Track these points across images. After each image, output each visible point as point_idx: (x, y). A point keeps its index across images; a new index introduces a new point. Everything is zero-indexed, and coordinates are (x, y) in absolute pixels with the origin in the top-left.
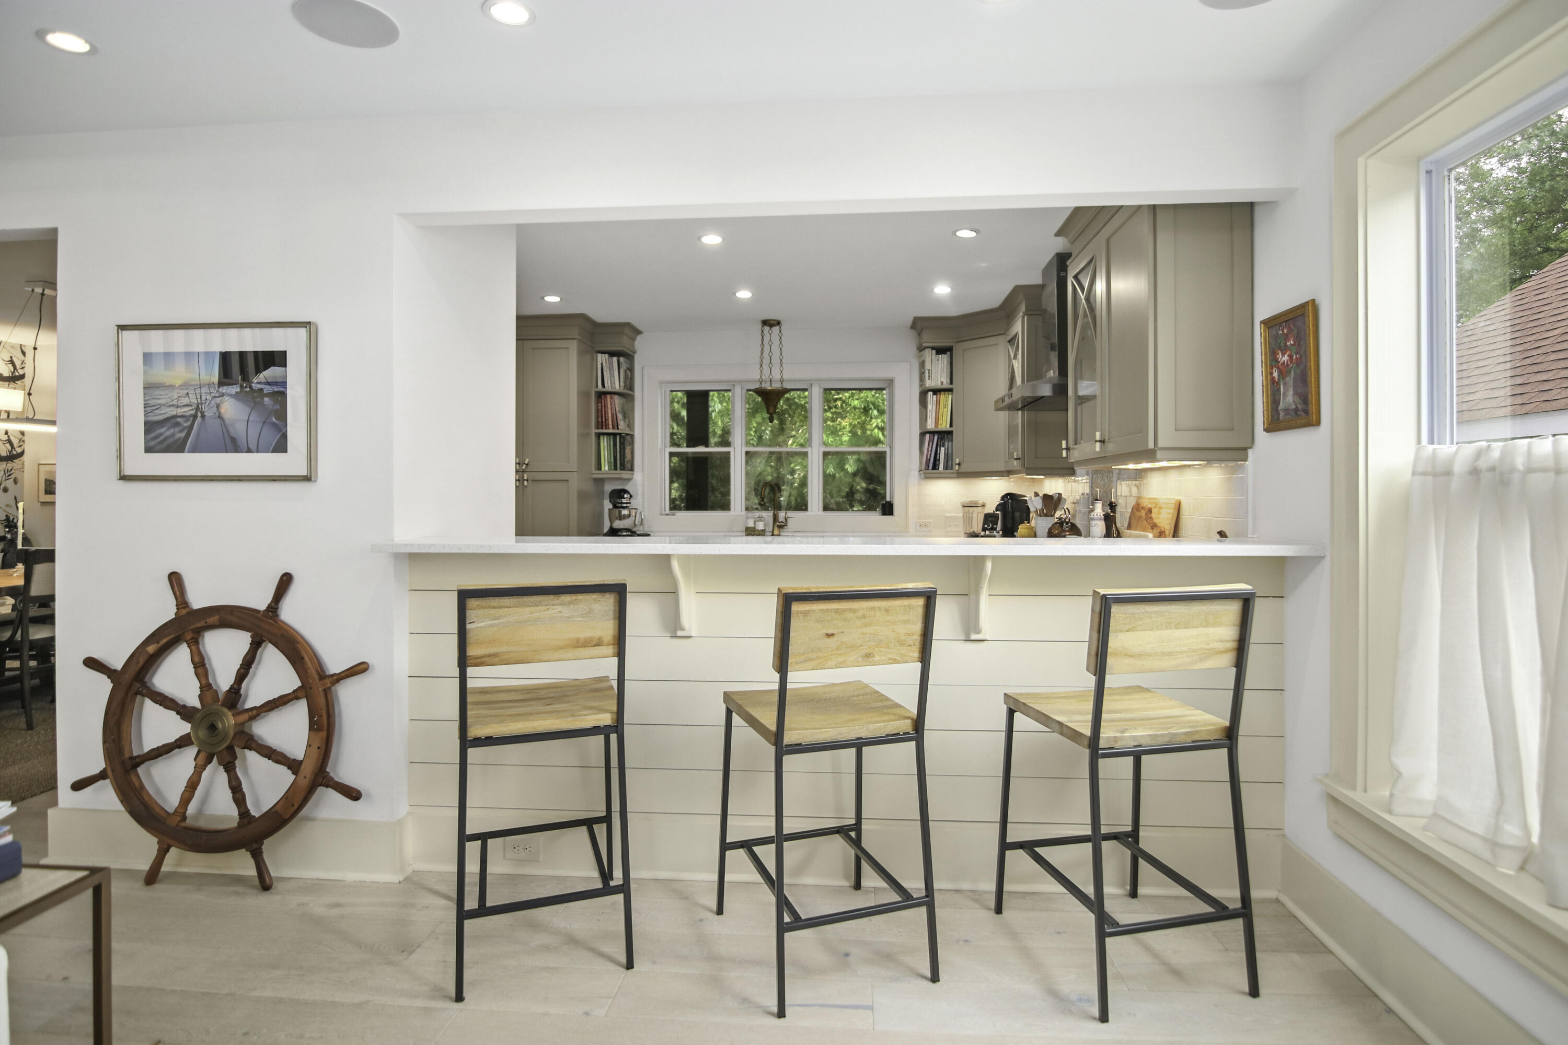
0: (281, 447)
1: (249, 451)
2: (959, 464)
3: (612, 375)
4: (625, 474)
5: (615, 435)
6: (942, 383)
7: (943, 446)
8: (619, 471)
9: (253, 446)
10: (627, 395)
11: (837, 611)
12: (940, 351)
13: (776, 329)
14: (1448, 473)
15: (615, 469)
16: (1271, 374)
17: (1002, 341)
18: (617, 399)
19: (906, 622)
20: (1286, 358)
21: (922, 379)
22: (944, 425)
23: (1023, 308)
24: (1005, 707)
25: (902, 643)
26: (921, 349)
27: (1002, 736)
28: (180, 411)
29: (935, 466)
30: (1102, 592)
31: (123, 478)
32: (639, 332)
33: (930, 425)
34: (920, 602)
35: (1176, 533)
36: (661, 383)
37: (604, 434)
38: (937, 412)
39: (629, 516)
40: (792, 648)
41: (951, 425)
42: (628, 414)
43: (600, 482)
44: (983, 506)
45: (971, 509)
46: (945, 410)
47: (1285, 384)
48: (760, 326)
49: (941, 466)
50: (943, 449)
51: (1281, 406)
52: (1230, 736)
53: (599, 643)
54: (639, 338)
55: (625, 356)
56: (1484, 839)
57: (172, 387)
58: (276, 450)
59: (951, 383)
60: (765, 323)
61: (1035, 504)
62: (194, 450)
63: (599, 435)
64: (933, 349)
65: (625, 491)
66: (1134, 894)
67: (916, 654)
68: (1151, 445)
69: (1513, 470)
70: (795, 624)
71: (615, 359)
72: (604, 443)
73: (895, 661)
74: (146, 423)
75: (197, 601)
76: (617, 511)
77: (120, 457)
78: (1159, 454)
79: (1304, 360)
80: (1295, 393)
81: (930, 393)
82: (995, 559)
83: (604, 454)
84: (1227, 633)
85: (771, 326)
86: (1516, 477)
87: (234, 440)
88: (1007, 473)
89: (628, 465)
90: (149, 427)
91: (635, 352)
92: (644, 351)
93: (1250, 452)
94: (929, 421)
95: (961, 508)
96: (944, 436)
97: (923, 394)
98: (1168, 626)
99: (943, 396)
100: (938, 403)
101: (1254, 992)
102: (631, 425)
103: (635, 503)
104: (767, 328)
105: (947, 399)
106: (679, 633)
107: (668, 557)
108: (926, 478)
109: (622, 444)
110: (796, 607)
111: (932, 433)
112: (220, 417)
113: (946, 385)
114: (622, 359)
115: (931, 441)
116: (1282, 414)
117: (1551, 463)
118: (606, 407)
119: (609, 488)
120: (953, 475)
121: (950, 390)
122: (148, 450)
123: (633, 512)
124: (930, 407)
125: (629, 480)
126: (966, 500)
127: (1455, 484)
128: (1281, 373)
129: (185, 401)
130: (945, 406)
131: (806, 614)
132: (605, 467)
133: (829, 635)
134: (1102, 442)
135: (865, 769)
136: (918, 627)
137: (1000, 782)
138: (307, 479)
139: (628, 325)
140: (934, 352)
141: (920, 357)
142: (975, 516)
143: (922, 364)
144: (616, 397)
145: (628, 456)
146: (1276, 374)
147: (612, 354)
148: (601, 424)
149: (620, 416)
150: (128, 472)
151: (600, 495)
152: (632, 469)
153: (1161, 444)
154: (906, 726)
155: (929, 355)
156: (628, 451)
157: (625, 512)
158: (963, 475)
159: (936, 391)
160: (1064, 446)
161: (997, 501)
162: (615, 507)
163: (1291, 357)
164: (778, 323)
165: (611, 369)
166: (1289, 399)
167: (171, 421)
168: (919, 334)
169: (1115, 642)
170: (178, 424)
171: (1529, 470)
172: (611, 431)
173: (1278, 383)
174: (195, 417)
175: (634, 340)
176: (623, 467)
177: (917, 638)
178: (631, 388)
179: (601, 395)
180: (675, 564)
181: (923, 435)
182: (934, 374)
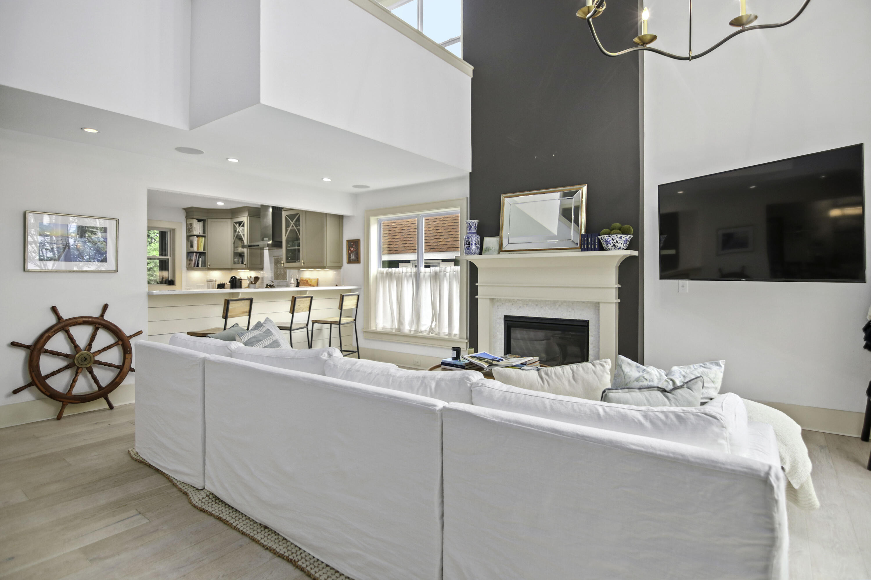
0: (104, 260)
2: (208, 265)
6: (200, 233)
7: (201, 258)
12: (199, 220)
14: (383, 273)
16: (349, 252)
17: (230, 221)
20: (352, 249)
21: (188, 230)
22: (201, 250)
24: (312, 323)
25: (307, 307)
26: (189, 218)
29: (198, 266)
30: (343, 294)
31: (26, 271)
33: (193, 249)
38: (198, 244)
40: (295, 309)
41: (204, 250)
45: (211, 282)
46: (201, 244)
47: (352, 254)
49: (200, 265)
51: (351, 258)
52: (355, 320)
56: (391, 329)
58: (102, 261)
59: (204, 234)
64: (196, 219)
67: (309, 310)
68: (325, 265)
69: (393, 273)
70: (296, 303)
73: (306, 311)
77: (24, 263)
78: (326, 267)
79: (357, 250)
80: (355, 256)
81: (195, 237)
84: (356, 301)
86: (393, 274)
93: (342, 267)
97: (189, 236)
98: (349, 300)
99: (200, 238)
100: (198, 241)
105: (202, 239)
110: (296, 300)
113: (201, 234)
115: (196, 255)
116: (351, 260)
117: (398, 272)
120: (206, 269)
121: (203, 236)
127: (384, 275)
128: (351, 252)
130: (201, 242)
133: (299, 306)
134: (304, 263)
136: (309, 304)
140: (197, 220)
141: (189, 221)
143: (190, 224)
146: (350, 252)
150: (28, 268)
153: (327, 265)
154: (305, 325)
155: (195, 221)
158: (210, 269)
159: (198, 236)
163: (354, 249)
166: (353, 257)
168: (189, 213)
171: (395, 273)
173: (350, 254)
182: (197, 229)
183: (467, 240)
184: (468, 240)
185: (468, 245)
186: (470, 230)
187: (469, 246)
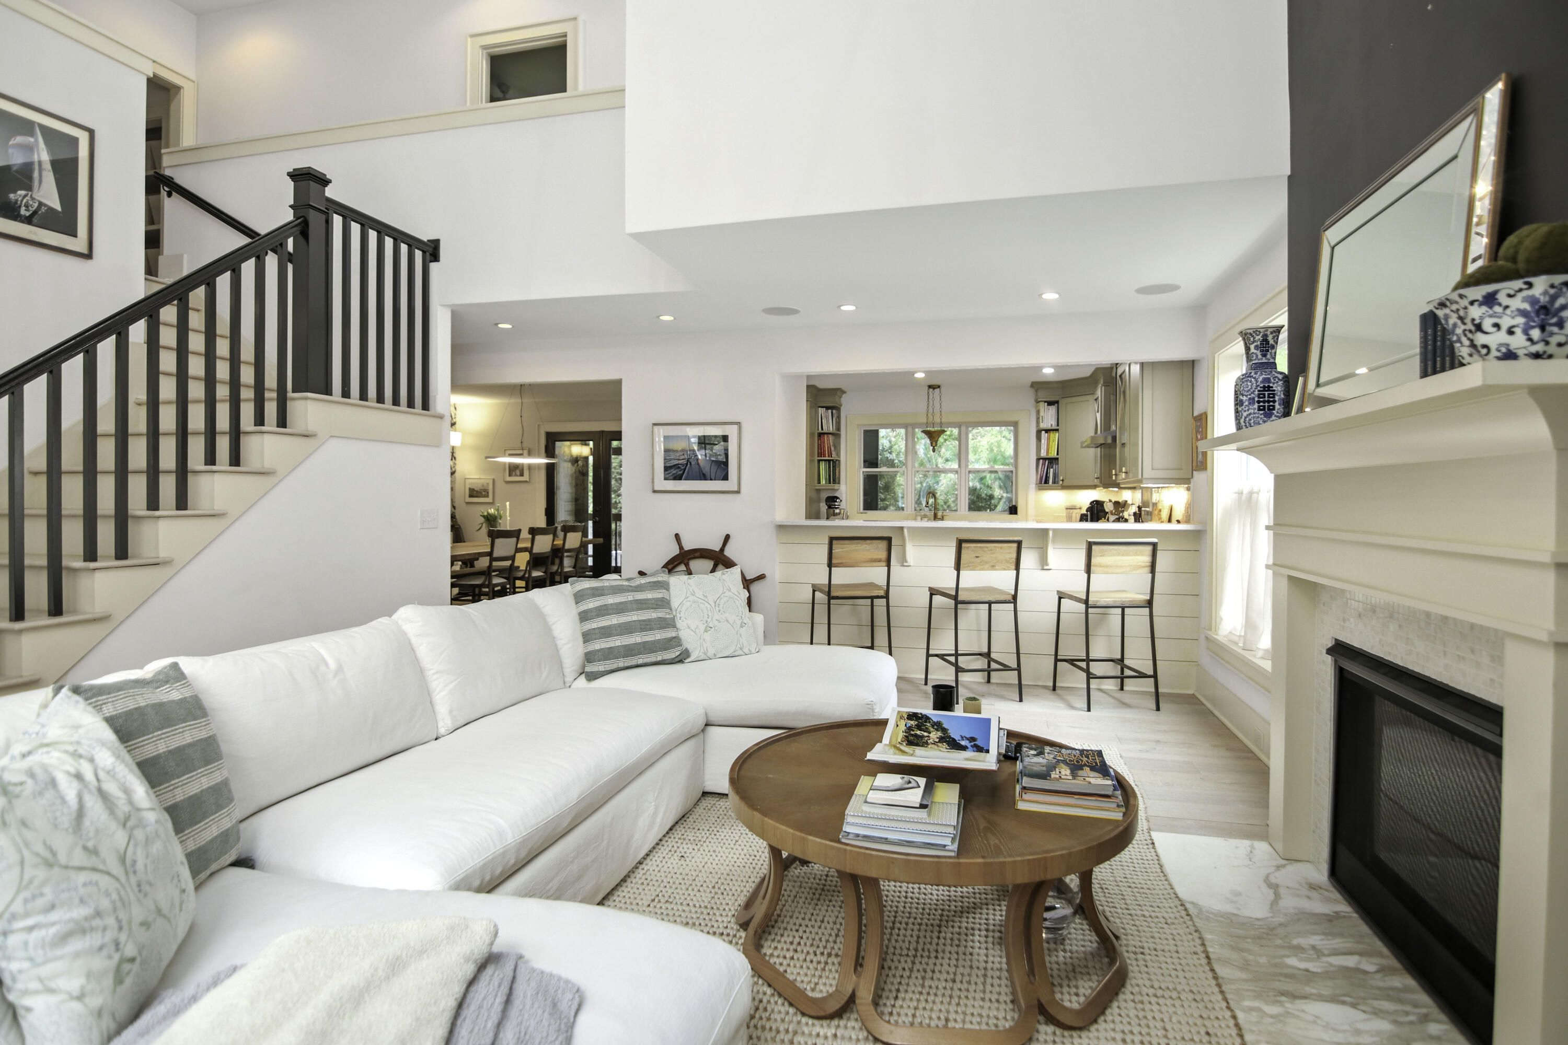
0: (726, 478)
1: (711, 480)
2: (1063, 480)
3: (828, 421)
4: (836, 486)
5: (829, 461)
6: (1052, 425)
7: (1052, 468)
8: (832, 484)
9: (713, 477)
10: (837, 435)
11: (980, 547)
12: (1050, 403)
13: (937, 390)
15: (830, 483)
17: (1091, 398)
18: (831, 437)
19: (1010, 553)
20: (1200, 437)
21: (1038, 423)
22: (1053, 454)
23: (1102, 382)
24: (1057, 597)
25: (1007, 562)
26: (1037, 402)
27: (1056, 614)
28: (680, 462)
29: (1046, 482)
30: (1089, 540)
31: (655, 491)
32: (844, 392)
33: (1043, 454)
34: (1015, 545)
35: (1170, 521)
36: (858, 425)
37: (822, 460)
38: (1048, 445)
39: (840, 513)
40: (962, 562)
41: (1058, 454)
42: (837, 447)
43: (818, 491)
44: (1080, 508)
45: (1072, 511)
46: (1054, 443)
48: (927, 388)
49: (1051, 481)
50: (1052, 470)
51: (1198, 460)
52: (1150, 603)
53: (880, 561)
54: (844, 395)
55: (835, 409)
57: (677, 451)
58: (723, 479)
59: (1058, 425)
60: (930, 387)
61: (1109, 507)
62: (686, 479)
63: (819, 461)
64: (1045, 402)
65: (837, 498)
66: (1122, 689)
67: (1014, 567)
70: (963, 552)
71: (830, 411)
72: (823, 466)
73: (1005, 569)
74: (665, 467)
75: (687, 546)
76: (832, 510)
77: (653, 482)
81: (1043, 432)
82: (1055, 530)
83: (823, 473)
84: (1146, 559)
85: (934, 389)
87: (704, 475)
88: (1094, 487)
89: (837, 481)
90: (666, 469)
91: (841, 405)
92: (848, 406)
93: (1192, 480)
94: (1042, 451)
95: (1065, 510)
96: (1053, 461)
97: (1039, 432)
98: (1119, 555)
99: (1052, 434)
100: (1048, 439)
101: (1158, 709)
102: (838, 454)
103: (843, 505)
104: (931, 390)
105: (1055, 436)
106: (905, 564)
107: (902, 528)
108: (1040, 489)
109: (834, 467)
110: (964, 545)
111: (1044, 459)
112: (698, 464)
113: (1054, 427)
114: (834, 411)
115: (1044, 464)
116: (1198, 463)
118: (824, 442)
119: (824, 495)
120: (1059, 488)
121: (1057, 430)
122: (666, 479)
123: (842, 511)
124: (1043, 441)
125: (837, 490)
126: (1068, 504)
129: (682, 457)
130: (1054, 441)
131: (968, 548)
132: (823, 482)
133: (977, 557)
134: (1126, 473)
135: (992, 629)
136: (1014, 555)
137: (1054, 636)
138: (738, 492)
139: (839, 389)
140: (1047, 404)
141: (1036, 407)
142: (1074, 515)
143: (1038, 412)
144: (830, 436)
145: (837, 474)
147: (827, 408)
148: (820, 454)
149: (833, 448)
150: (656, 489)
151: (819, 500)
152: (839, 483)
154: (1010, 598)
155: (1043, 406)
156: (837, 471)
157: (837, 511)
158: (1064, 487)
159: (1047, 431)
160: (1114, 473)
161: (1087, 505)
162: (830, 507)
164: (939, 387)
165: (827, 417)
166: (1200, 456)
167: (676, 466)
168: (1036, 391)
169: (1094, 561)
170: (679, 468)
172: (827, 458)
174: (687, 464)
175: (841, 397)
176: (834, 482)
177: (1014, 560)
178: (838, 429)
179: (821, 435)
180: (905, 531)
181: (1038, 460)
182: (1045, 420)
183: (1264, 387)
184: (1269, 387)
185: (1269, 402)
186: (1264, 355)
187: (1274, 406)
